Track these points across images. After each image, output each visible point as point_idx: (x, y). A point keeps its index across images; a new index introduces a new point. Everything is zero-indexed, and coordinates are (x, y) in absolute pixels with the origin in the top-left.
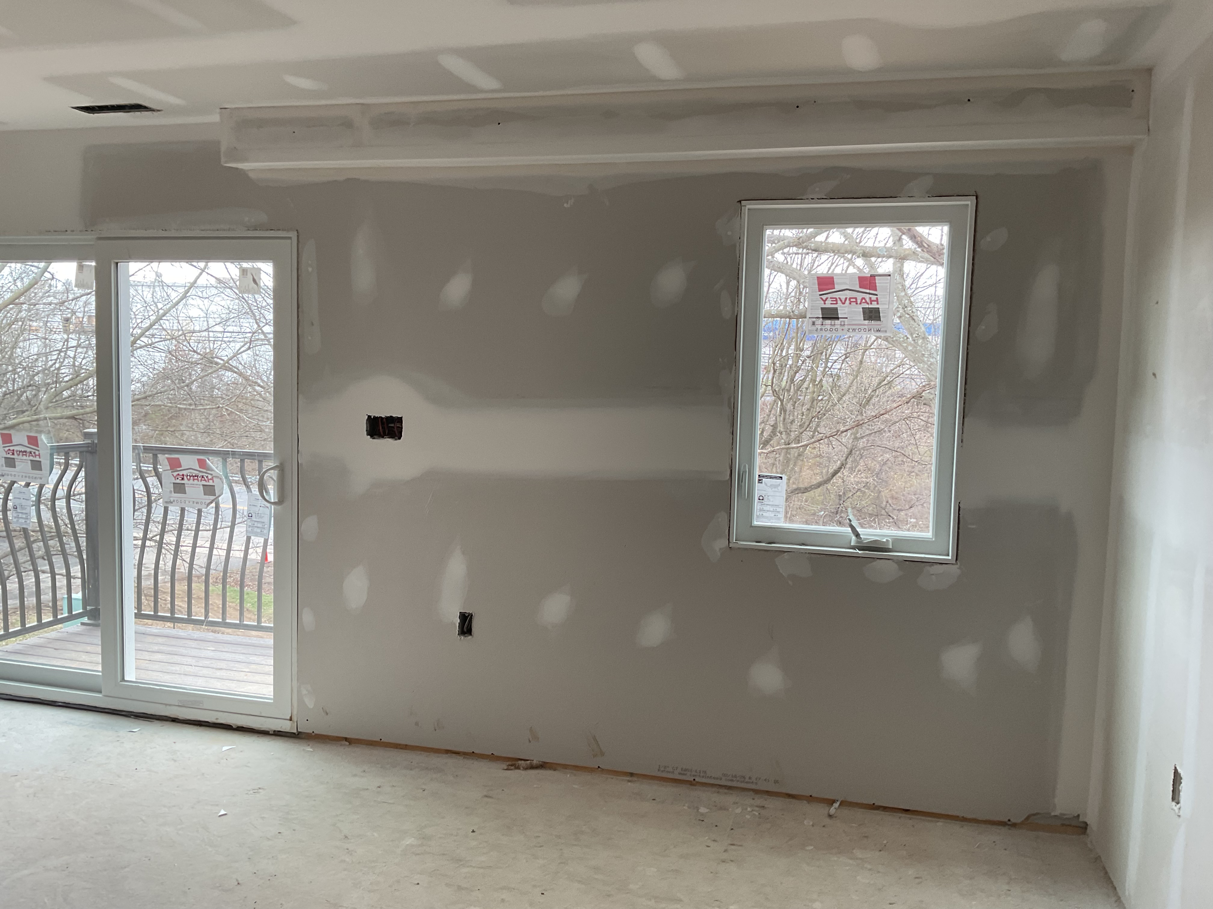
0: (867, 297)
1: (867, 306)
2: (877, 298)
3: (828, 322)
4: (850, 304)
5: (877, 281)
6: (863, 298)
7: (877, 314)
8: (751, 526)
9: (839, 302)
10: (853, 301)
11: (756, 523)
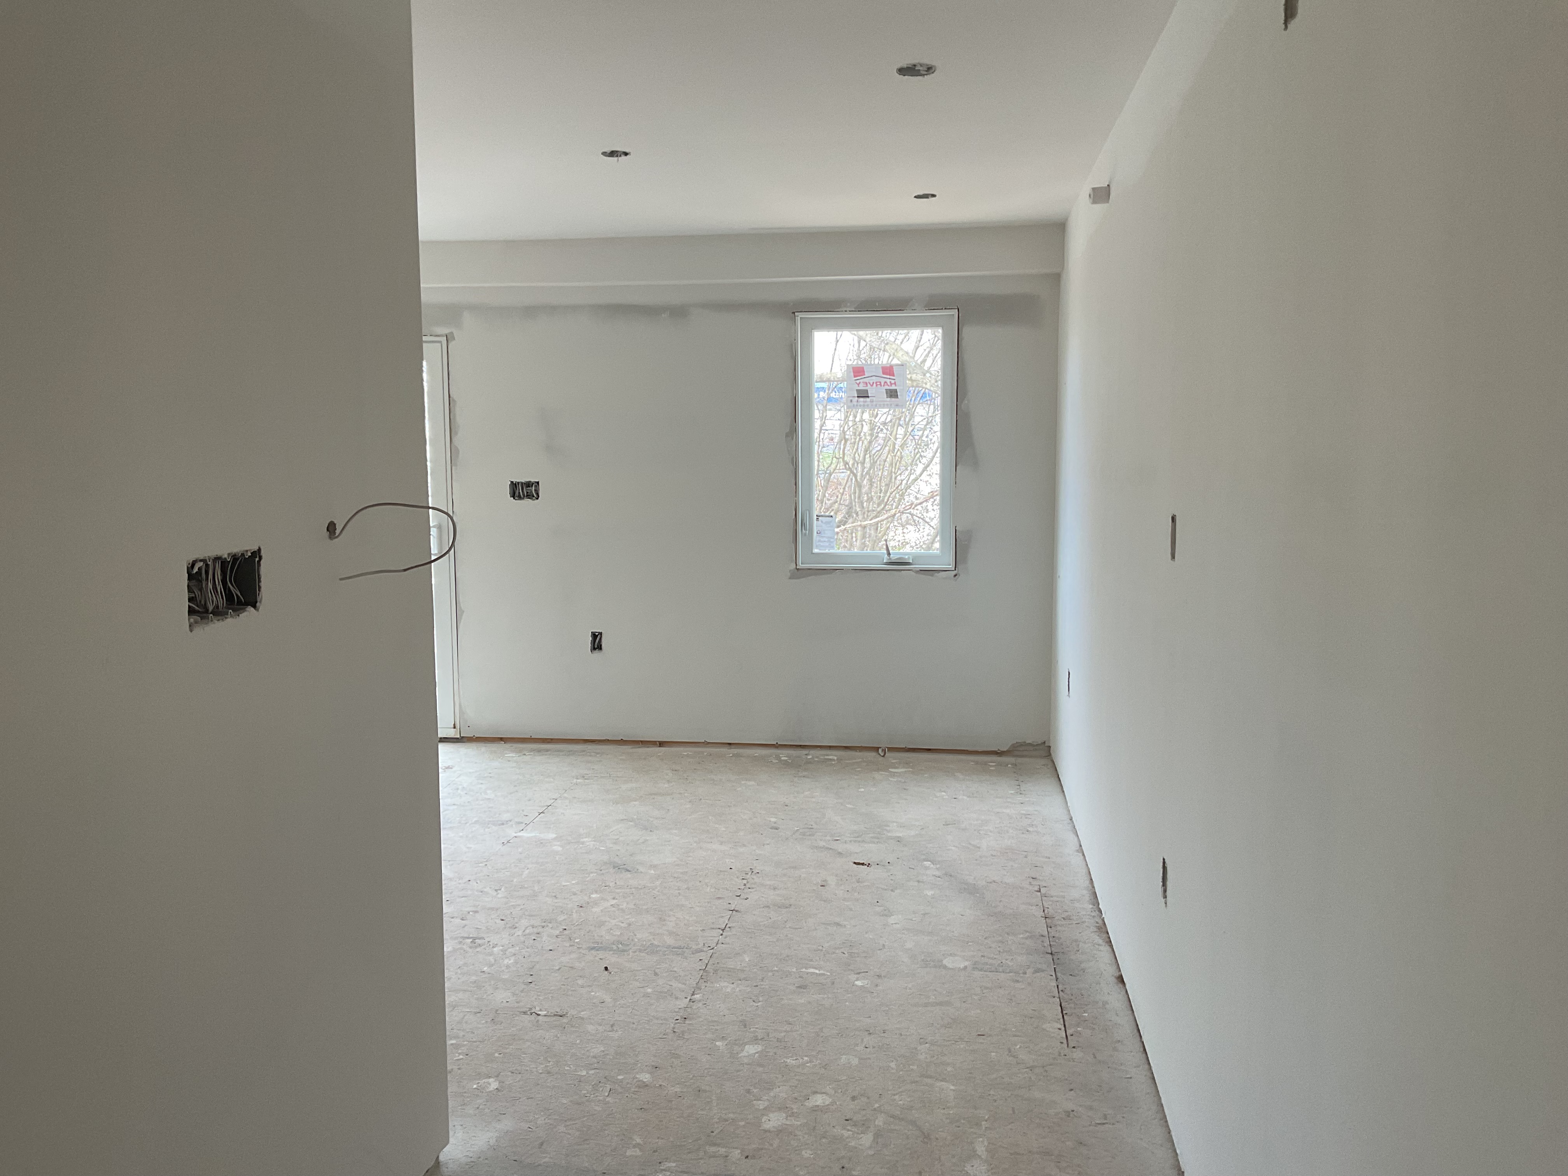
0: (888, 381)
1: (888, 388)
2: (895, 382)
3: (862, 399)
4: (877, 385)
5: (894, 370)
6: (885, 382)
7: (896, 394)
8: (812, 553)
9: (868, 384)
10: (879, 384)
11: (816, 551)
